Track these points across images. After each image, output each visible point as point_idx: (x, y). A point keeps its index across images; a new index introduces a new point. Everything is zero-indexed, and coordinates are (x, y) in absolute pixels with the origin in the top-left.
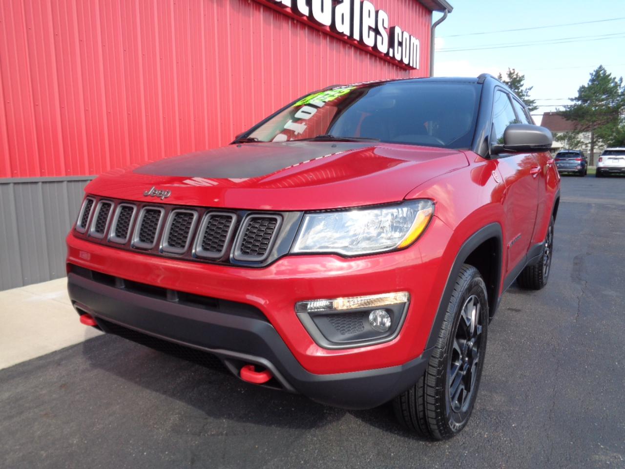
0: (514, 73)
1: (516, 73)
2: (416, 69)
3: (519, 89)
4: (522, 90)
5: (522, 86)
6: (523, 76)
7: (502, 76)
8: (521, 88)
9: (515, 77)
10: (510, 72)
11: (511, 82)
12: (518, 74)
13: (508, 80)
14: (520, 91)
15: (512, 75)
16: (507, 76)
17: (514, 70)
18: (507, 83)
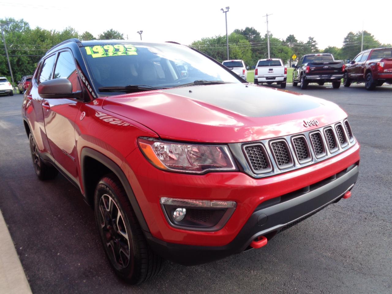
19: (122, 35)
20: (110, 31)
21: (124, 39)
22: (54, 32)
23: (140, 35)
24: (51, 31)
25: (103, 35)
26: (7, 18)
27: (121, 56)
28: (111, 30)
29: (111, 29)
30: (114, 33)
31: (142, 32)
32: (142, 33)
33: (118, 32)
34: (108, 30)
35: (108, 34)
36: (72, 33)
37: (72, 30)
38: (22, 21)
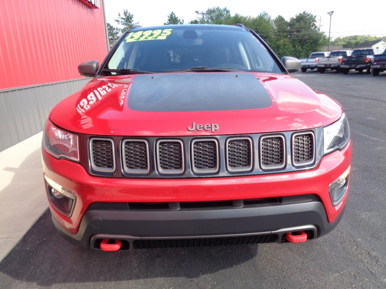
0: (127, 12)
1: (128, 13)
2: (98, 8)
3: (131, 23)
4: (133, 24)
5: (133, 21)
6: (133, 15)
7: (120, 14)
8: (133, 23)
9: (128, 15)
10: (125, 12)
11: (126, 18)
12: (130, 14)
13: (124, 17)
14: (132, 24)
15: (126, 14)
16: (123, 14)
17: (127, 10)
18: (124, 19)
19: (315, 17)
20: (302, 13)
21: (317, 21)
22: (249, 18)
23: (330, 16)
24: (247, 17)
25: (295, 18)
26: (214, 7)
27: (151, 40)
28: (304, 13)
29: (304, 11)
30: (307, 15)
31: (332, 12)
32: (332, 14)
33: (310, 15)
34: (300, 13)
35: (300, 17)
36: (265, 18)
37: (266, 14)
38: (225, 9)
